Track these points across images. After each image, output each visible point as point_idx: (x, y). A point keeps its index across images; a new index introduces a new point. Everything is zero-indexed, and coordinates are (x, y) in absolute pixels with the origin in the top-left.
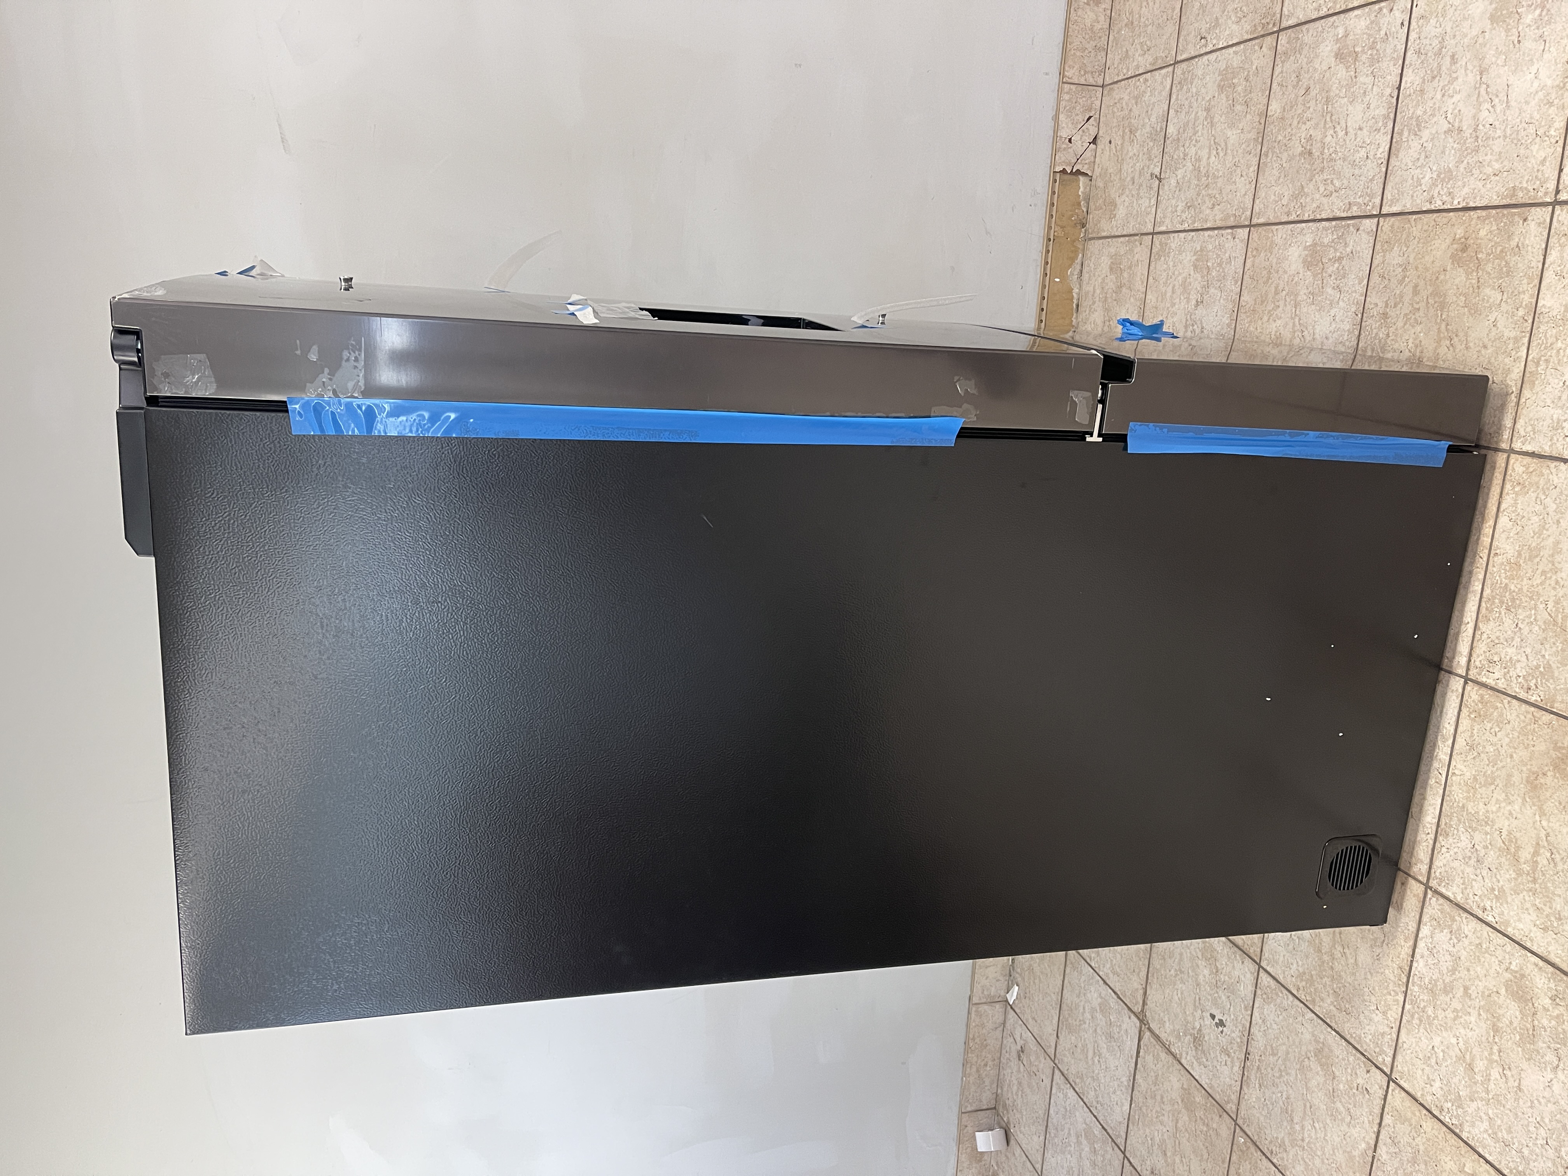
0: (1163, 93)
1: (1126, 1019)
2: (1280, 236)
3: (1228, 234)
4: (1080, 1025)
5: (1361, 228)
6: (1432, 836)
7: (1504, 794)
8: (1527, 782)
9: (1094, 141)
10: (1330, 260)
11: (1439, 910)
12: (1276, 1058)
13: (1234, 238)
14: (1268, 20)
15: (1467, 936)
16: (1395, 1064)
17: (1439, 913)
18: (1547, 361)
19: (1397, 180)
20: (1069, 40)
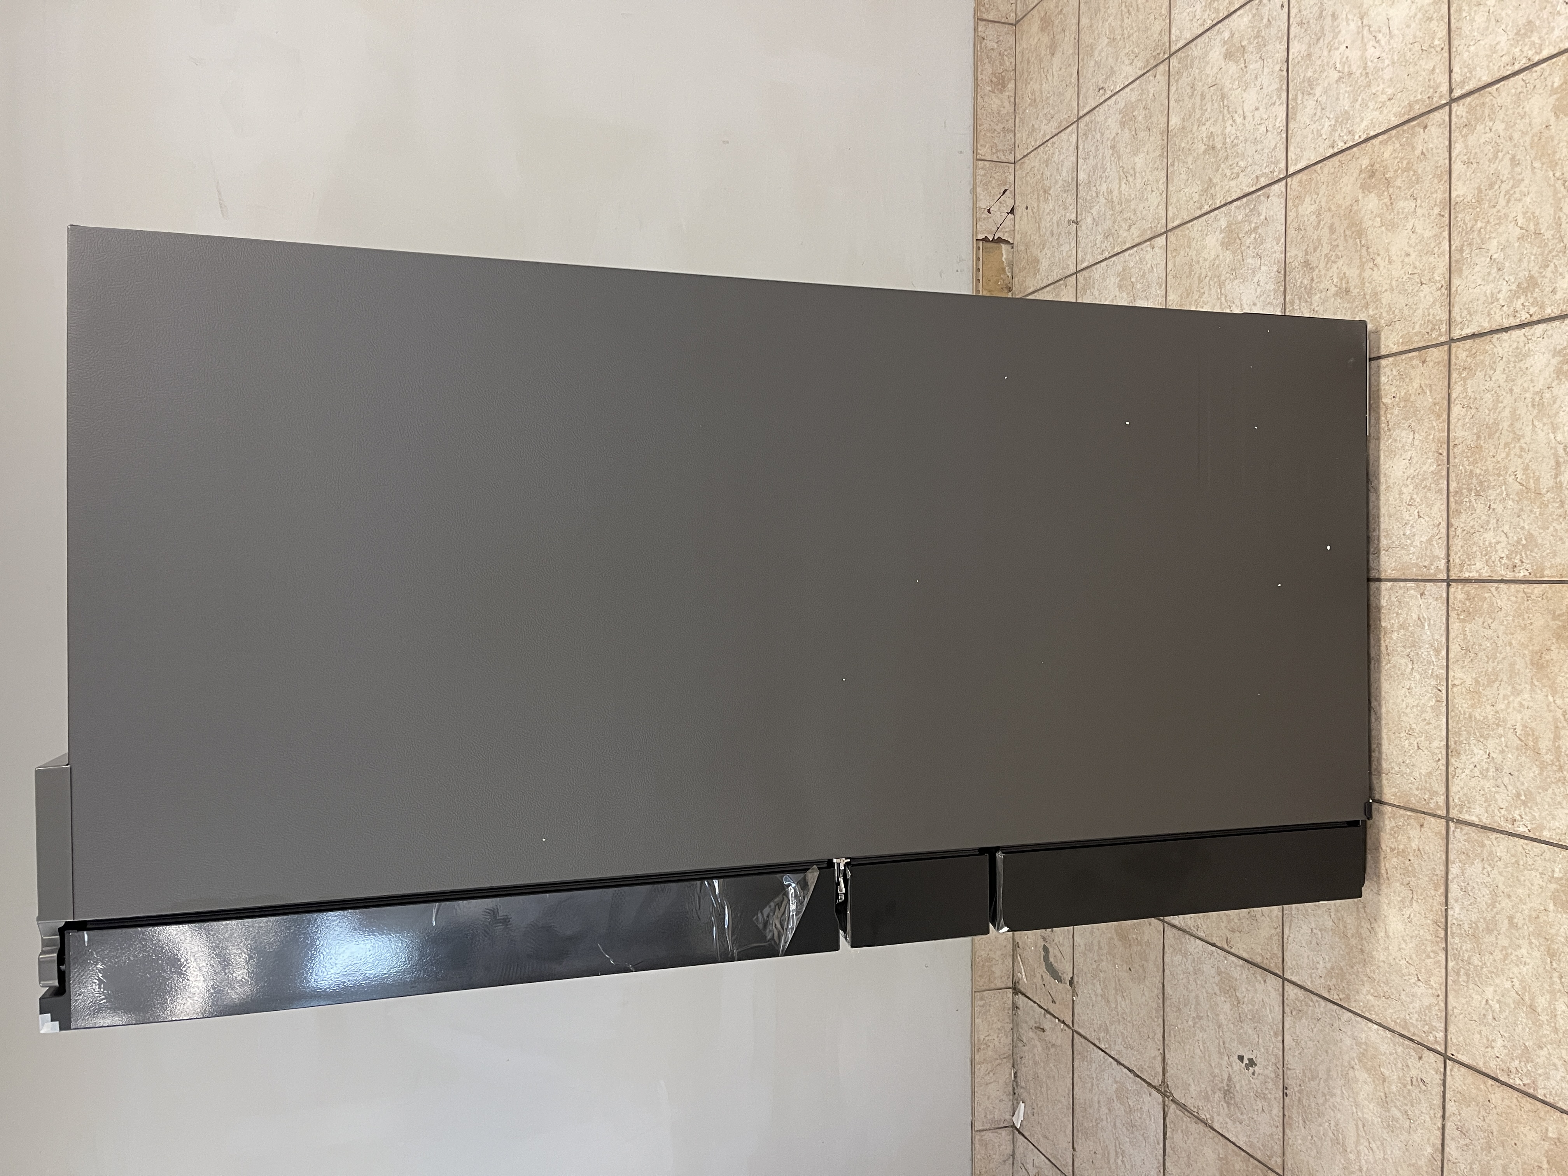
0: (1071, 148)
1: (1147, 1098)
2: (1195, 230)
3: (1146, 247)
4: (1097, 1124)
5: (1271, 195)
6: (1444, 761)
7: (1510, 688)
8: (1532, 664)
9: (1012, 211)
10: (1246, 233)
11: (1465, 841)
12: (1317, 1082)
13: (1153, 248)
14: (1158, 52)
15: (1500, 859)
16: (1449, 1038)
17: (1466, 843)
18: (1470, 244)
19: (1297, 140)
20: (978, 122)
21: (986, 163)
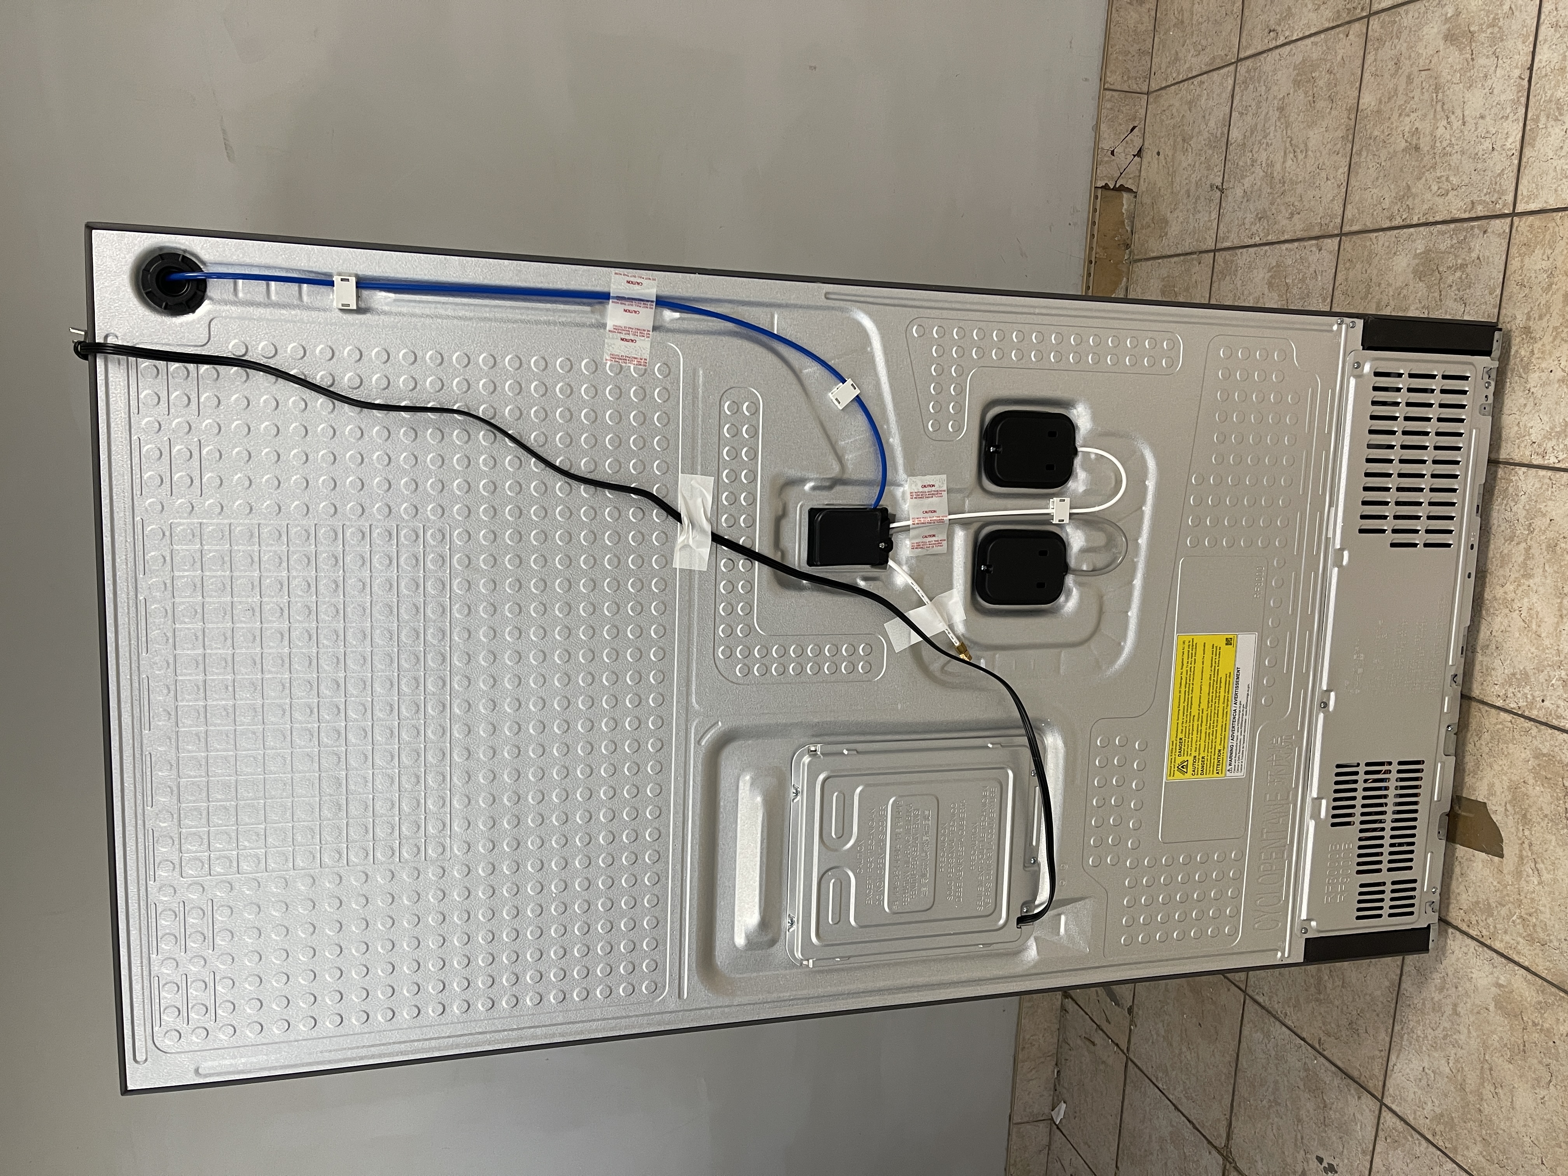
0: (1224, 95)
1: (1205, 1154)
2: (1380, 244)
3: (1311, 246)
4: (1146, 1156)
5: (1490, 230)
9: (1139, 154)
10: (1449, 268)
13: (1320, 250)
14: (1354, 5)
19: (1534, 173)
20: (1111, 42)
21: (1114, 93)
